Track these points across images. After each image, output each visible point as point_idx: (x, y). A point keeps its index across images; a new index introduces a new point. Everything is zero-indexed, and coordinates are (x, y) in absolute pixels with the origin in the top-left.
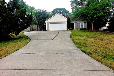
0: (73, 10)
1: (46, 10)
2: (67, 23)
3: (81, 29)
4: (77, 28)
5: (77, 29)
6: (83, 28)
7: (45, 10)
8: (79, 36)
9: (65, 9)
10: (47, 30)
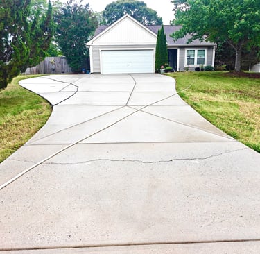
0: (179, 6)
1: (87, 5)
2: (155, 49)
3: (197, 69)
4: (186, 65)
5: (187, 69)
6: (205, 65)
7: (84, 4)
8: (204, 92)
9: (145, 5)
10: (92, 71)
